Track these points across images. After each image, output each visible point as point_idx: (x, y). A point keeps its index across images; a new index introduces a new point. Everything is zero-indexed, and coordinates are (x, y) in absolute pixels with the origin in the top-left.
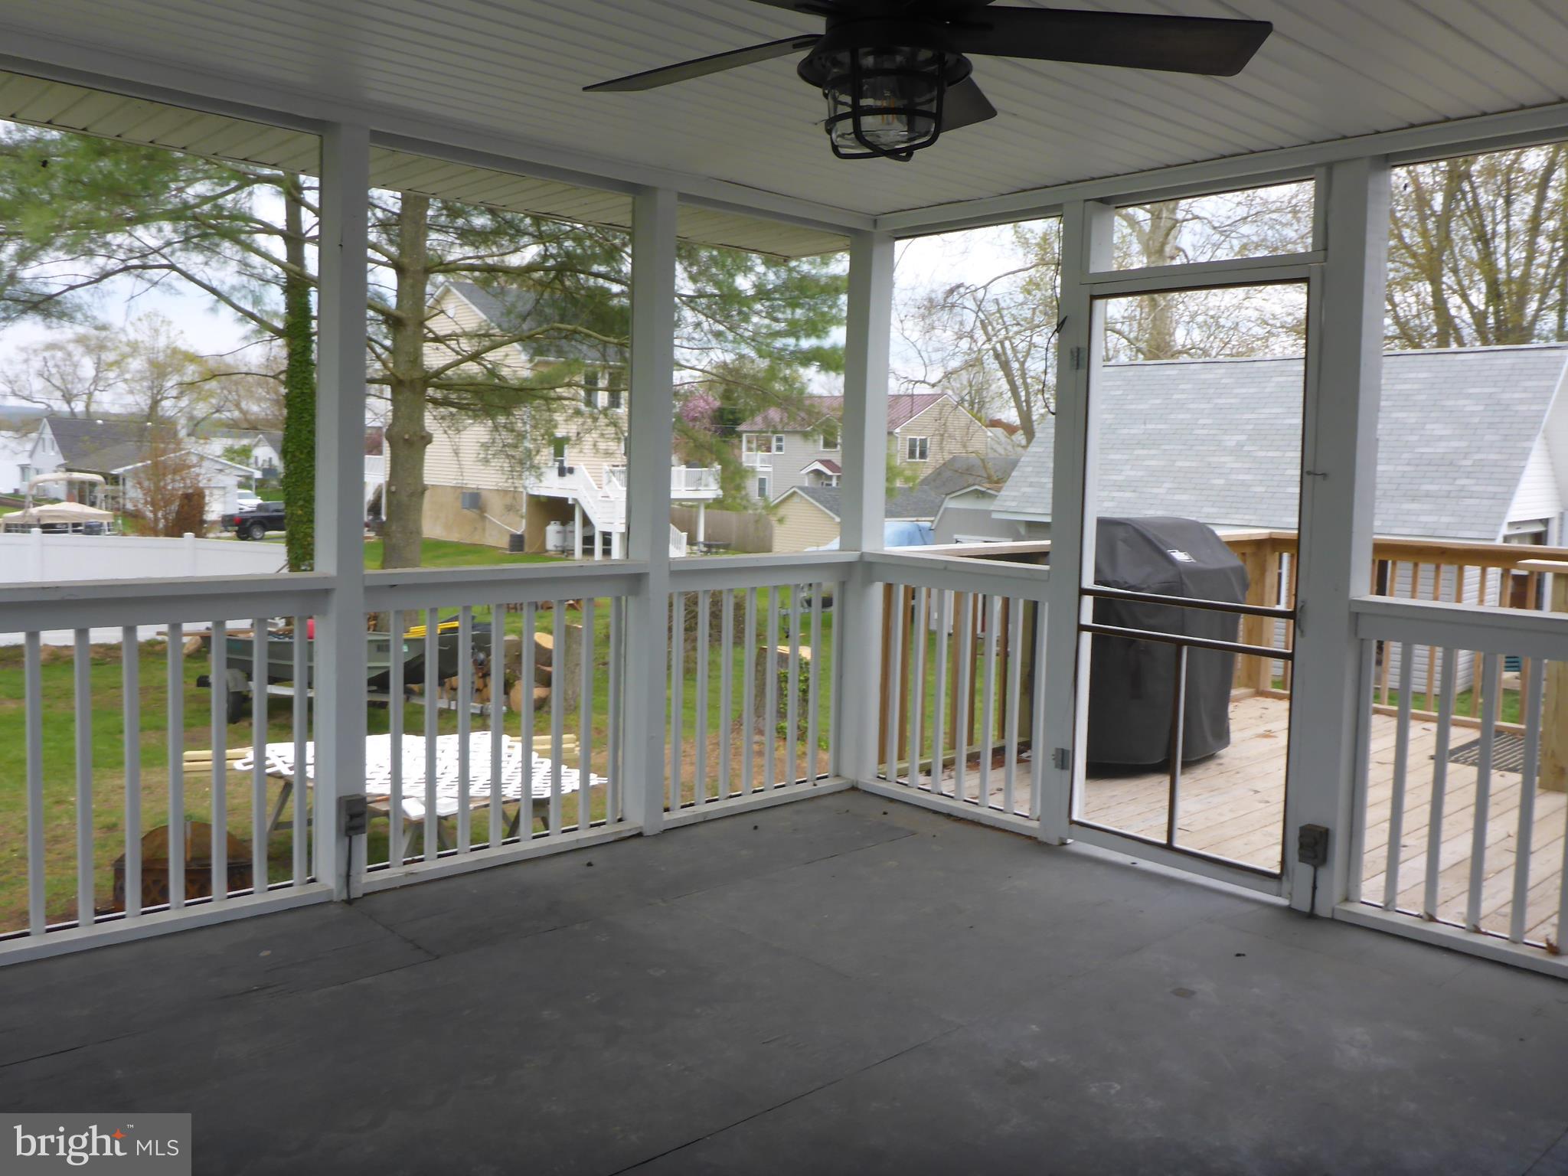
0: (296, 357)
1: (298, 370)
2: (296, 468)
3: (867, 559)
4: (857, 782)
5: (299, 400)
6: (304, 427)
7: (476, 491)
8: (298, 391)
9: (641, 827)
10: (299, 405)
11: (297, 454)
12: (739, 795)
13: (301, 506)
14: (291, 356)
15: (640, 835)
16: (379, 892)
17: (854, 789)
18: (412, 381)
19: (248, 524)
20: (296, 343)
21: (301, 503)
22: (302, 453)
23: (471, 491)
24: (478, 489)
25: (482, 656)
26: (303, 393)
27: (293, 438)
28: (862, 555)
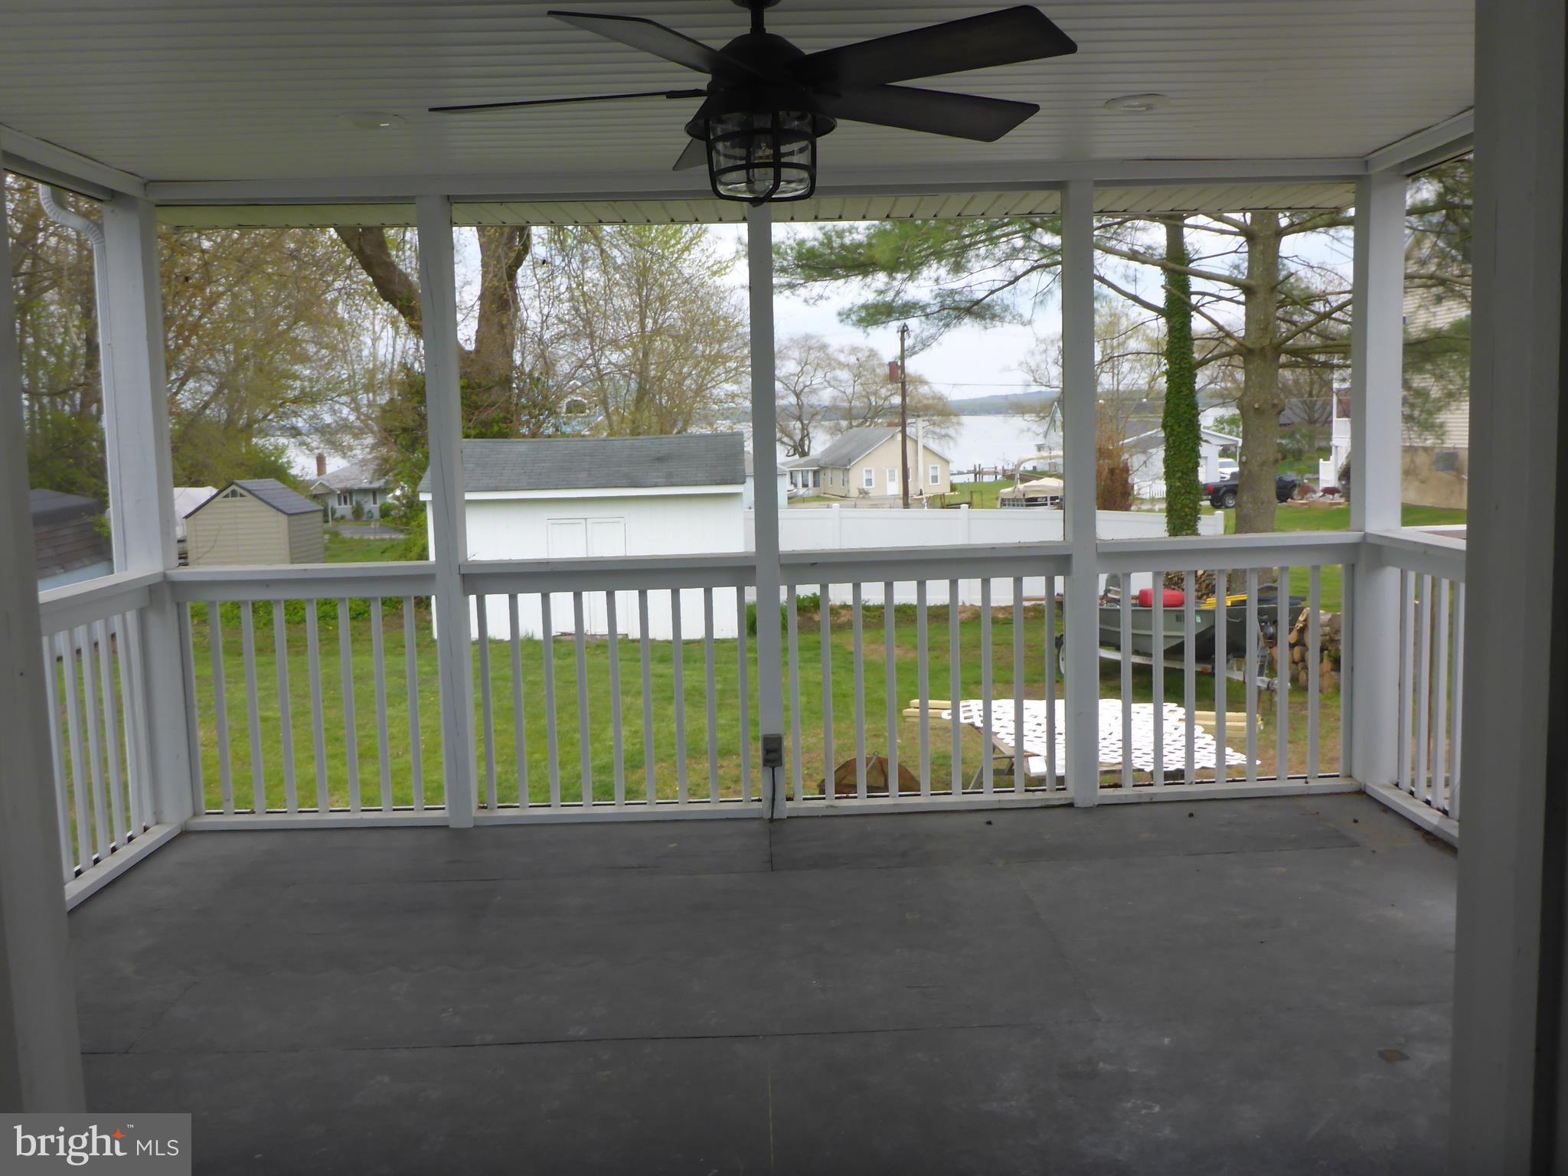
0: (1174, 334)
1: (1177, 346)
2: (1174, 442)
3: (1370, 540)
4: (1365, 786)
5: (1177, 375)
6: (1182, 401)
7: (1452, 451)
8: (1177, 366)
9: (1073, 798)
10: (1178, 380)
11: (1176, 427)
12: (1214, 782)
13: (1179, 478)
14: (1171, 331)
15: (1071, 805)
16: (801, 817)
17: (1361, 793)
18: (1262, 349)
19: (1221, 492)
20: (1174, 320)
21: (1179, 474)
22: (1180, 427)
23: (1445, 451)
24: (1455, 448)
25: (1271, 630)
26: (1181, 368)
27: (1172, 412)
28: (1365, 536)
